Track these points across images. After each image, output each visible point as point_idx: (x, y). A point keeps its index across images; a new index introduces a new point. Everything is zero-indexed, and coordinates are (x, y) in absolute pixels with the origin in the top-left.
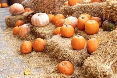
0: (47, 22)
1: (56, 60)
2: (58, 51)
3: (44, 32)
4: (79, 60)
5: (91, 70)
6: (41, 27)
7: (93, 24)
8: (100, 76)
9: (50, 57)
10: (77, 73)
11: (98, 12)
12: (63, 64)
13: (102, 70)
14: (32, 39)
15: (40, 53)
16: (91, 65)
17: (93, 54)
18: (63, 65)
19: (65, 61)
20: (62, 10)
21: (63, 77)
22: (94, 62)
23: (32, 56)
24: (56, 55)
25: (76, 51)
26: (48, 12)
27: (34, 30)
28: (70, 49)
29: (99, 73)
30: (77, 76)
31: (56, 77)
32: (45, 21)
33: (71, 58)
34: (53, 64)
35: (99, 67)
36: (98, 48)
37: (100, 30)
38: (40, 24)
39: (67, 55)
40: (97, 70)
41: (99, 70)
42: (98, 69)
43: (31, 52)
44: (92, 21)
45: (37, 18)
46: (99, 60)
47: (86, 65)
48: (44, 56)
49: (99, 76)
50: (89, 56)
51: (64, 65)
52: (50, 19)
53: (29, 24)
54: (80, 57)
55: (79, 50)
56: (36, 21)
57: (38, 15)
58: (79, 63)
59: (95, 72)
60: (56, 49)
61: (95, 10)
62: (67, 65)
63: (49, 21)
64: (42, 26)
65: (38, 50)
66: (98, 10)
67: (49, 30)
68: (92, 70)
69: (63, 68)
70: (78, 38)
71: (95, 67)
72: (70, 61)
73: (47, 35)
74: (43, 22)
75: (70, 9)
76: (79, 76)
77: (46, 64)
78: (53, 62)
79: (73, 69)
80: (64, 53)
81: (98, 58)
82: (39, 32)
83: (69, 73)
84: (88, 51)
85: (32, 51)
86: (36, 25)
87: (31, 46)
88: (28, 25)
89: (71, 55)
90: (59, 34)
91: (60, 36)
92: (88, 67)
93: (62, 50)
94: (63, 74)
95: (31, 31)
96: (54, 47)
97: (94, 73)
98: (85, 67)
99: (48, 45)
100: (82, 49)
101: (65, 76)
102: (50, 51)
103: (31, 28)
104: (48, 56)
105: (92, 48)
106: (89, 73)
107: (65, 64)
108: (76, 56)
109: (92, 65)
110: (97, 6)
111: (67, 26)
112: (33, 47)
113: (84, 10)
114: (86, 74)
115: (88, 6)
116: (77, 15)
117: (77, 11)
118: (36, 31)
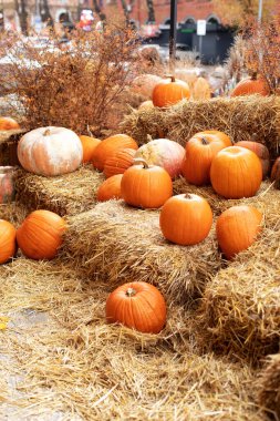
0: (74, 159)
1: (102, 285)
2: (113, 250)
3: (62, 191)
4: (188, 282)
5: (231, 308)
6: (50, 176)
7: (241, 160)
8: (266, 325)
9: (80, 277)
10: (179, 326)
11: (259, 127)
12: (130, 291)
13: (271, 306)
14: (15, 219)
15: (43, 264)
16: (233, 290)
17: (239, 260)
18: (127, 294)
19: (135, 283)
20: (129, 124)
21: (126, 336)
22: (242, 282)
23: (13, 273)
24: (104, 267)
25: (176, 249)
26: (79, 127)
27: (24, 186)
28: (154, 243)
29: (261, 315)
30: (178, 335)
31: (103, 335)
32: (67, 157)
33: (160, 274)
34: (91, 298)
35: (263, 296)
36: (259, 237)
37: (263, 185)
38: (47, 166)
39: (145, 262)
40: (252, 308)
41: (260, 307)
42: (256, 301)
43: (10, 261)
44: (237, 151)
45: (41, 142)
46: (263, 273)
47: (215, 293)
48: (57, 275)
49: (262, 328)
50: (225, 266)
51: (133, 295)
52: (85, 150)
53: (8, 167)
54: (190, 271)
55: (188, 245)
56: (33, 153)
57: (45, 135)
58: (185, 294)
59: (246, 315)
60: (103, 244)
61: (246, 120)
62: (142, 293)
63: (80, 157)
64: (56, 171)
65: (36, 251)
66: (257, 120)
67: (81, 186)
68: (236, 308)
69: (127, 304)
70: (188, 200)
71: (248, 298)
72: (156, 285)
73: (71, 203)
74: (62, 160)
75: (158, 119)
76: (187, 337)
77: (66, 298)
78: (92, 293)
79: (166, 313)
80: (133, 257)
81: (259, 268)
82: (43, 191)
83: (150, 324)
84: (220, 250)
85: (15, 255)
86: (33, 166)
87: (12, 239)
88: (6, 171)
89: (158, 261)
90: (118, 197)
91: (122, 205)
92: (221, 298)
93: (125, 248)
94: (126, 325)
95: (16, 192)
96: (96, 238)
97: (241, 319)
98: (211, 299)
99: (74, 234)
100: (198, 241)
101: (134, 333)
102: (81, 256)
103: (14, 179)
104: (74, 274)
105: (235, 239)
106: (226, 318)
107: (137, 290)
108: (178, 265)
109: (237, 289)
110: (255, 107)
111: (145, 167)
112: (21, 242)
113: (207, 118)
114: (213, 323)
115: (224, 106)
116: (184, 137)
117: (185, 121)
118: (32, 189)
